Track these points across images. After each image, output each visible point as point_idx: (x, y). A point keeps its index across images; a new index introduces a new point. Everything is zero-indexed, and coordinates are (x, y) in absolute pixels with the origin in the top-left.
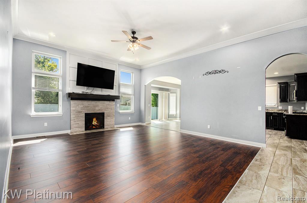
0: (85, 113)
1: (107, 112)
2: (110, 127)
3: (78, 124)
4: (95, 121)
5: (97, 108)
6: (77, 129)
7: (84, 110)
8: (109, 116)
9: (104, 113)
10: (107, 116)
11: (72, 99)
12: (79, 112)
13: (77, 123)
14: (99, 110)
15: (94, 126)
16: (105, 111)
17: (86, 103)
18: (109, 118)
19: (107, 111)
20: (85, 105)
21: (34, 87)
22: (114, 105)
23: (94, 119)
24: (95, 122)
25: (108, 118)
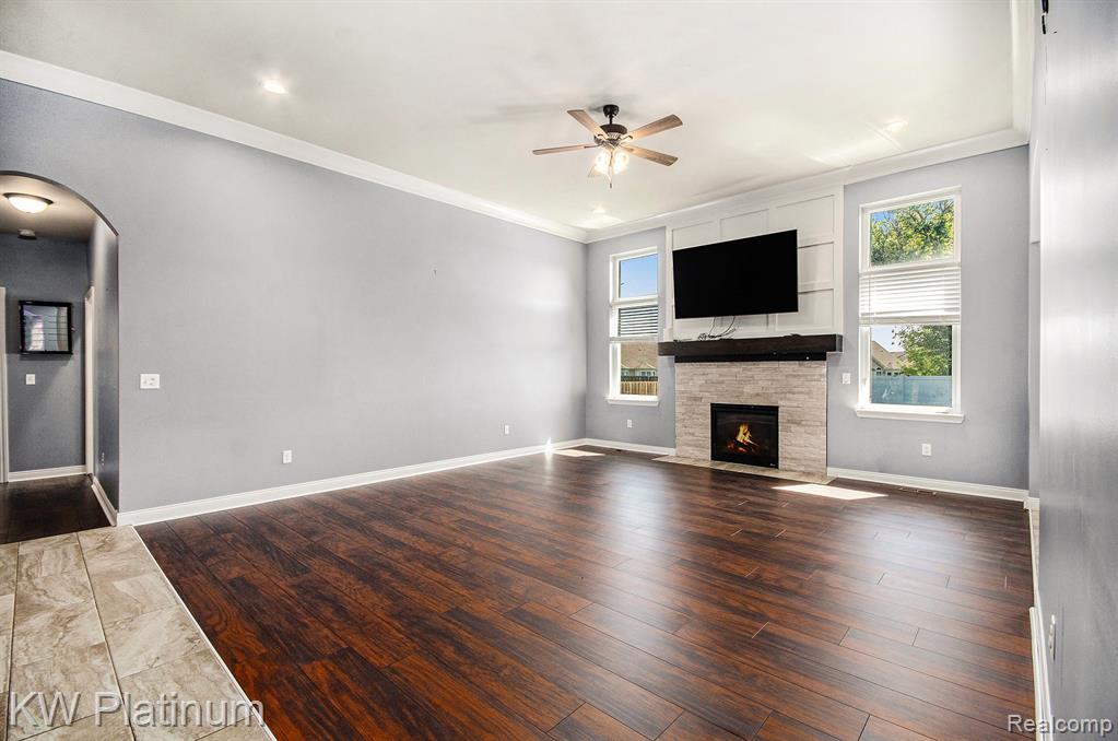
0: (712, 404)
1: (788, 403)
2: (802, 469)
3: (693, 434)
4: (745, 434)
5: (748, 389)
6: (690, 450)
7: (707, 394)
8: (798, 423)
9: (777, 408)
10: (789, 421)
11: (678, 360)
12: (696, 399)
13: (691, 431)
14: (758, 395)
15: (742, 445)
16: (781, 399)
17: (714, 370)
18: (802, 429)
19: (789, 399)
20: (710, 377)
22: (821, 375)
23: (742, 429)
24: (743, 436)
25: (794, 428)
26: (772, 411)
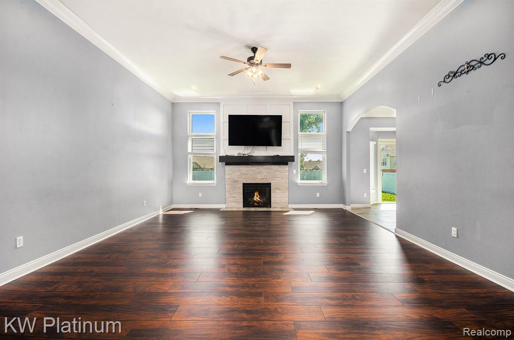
0: (243, 183)
1: (275, 182)
2: (280, 206)
3: (234, 197)
4: (257, 196)
5: (259, 176)
6: (233, 204)
7: (241, 179)
8: (278, 189)
9: (270, 184)
10: (275, 189)
11: (227, 164)
12: (235, 181)
13: (233, 196)
14: (263, 179)
15: (256, 202)
16: (272, 180)
17: (244, 169)
18: (280, 191)
19: (275, 180)
20: (242, 172)
21: (191, 151)
22: (286, 171)
23: (256, 194)
24: (257, 198)
25: (277, 191)
26: (268, 185)
